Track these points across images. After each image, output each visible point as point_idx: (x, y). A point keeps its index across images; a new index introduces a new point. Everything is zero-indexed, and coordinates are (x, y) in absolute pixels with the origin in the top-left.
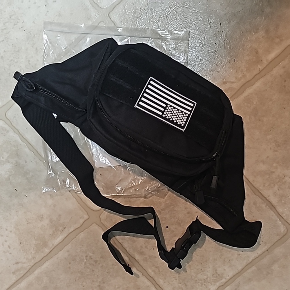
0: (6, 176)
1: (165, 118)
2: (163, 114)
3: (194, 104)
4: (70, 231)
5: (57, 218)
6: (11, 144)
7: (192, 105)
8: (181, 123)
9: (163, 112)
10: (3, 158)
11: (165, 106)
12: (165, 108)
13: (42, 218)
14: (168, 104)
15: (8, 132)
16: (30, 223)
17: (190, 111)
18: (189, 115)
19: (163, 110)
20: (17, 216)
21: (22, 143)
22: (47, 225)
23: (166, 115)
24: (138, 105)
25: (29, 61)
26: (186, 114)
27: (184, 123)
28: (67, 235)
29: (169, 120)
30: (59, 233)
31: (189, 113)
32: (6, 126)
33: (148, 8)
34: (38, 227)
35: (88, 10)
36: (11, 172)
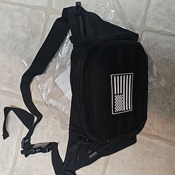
0: (19, 38)
1: (114, 98)
2: (116, 95)
3: (131, 109)
4: (13, 92)
5: (15, 80)
6: (37, 28)
7: (130, 109)
8: (116, 110)
9: (117, 94)
10: (27, 29)
11: (121, 93)
12: (120, 94)
13: (10, 72)
14: (123, 94)
15: (42, 22)
16: (4, 68)
17: (126, 110)
18: (123, 111)
19: (118, 93)
20: (3, 58)
21: (41, 34)
22: (9, 78)
23: (116, 98)
24: (113, 76)
25: (87, 5)
26: (123, 108)
27: (117, 111)
28: (10, 92)
29: (114, 101)
30: (9, 87)
31: (124, 110)
32: (44, 19)
33: (163, 50)
34: (4, 74)
35: (139, 17)
36: (23, 39)
